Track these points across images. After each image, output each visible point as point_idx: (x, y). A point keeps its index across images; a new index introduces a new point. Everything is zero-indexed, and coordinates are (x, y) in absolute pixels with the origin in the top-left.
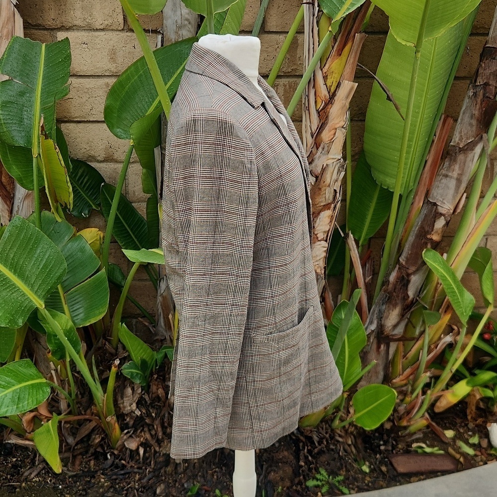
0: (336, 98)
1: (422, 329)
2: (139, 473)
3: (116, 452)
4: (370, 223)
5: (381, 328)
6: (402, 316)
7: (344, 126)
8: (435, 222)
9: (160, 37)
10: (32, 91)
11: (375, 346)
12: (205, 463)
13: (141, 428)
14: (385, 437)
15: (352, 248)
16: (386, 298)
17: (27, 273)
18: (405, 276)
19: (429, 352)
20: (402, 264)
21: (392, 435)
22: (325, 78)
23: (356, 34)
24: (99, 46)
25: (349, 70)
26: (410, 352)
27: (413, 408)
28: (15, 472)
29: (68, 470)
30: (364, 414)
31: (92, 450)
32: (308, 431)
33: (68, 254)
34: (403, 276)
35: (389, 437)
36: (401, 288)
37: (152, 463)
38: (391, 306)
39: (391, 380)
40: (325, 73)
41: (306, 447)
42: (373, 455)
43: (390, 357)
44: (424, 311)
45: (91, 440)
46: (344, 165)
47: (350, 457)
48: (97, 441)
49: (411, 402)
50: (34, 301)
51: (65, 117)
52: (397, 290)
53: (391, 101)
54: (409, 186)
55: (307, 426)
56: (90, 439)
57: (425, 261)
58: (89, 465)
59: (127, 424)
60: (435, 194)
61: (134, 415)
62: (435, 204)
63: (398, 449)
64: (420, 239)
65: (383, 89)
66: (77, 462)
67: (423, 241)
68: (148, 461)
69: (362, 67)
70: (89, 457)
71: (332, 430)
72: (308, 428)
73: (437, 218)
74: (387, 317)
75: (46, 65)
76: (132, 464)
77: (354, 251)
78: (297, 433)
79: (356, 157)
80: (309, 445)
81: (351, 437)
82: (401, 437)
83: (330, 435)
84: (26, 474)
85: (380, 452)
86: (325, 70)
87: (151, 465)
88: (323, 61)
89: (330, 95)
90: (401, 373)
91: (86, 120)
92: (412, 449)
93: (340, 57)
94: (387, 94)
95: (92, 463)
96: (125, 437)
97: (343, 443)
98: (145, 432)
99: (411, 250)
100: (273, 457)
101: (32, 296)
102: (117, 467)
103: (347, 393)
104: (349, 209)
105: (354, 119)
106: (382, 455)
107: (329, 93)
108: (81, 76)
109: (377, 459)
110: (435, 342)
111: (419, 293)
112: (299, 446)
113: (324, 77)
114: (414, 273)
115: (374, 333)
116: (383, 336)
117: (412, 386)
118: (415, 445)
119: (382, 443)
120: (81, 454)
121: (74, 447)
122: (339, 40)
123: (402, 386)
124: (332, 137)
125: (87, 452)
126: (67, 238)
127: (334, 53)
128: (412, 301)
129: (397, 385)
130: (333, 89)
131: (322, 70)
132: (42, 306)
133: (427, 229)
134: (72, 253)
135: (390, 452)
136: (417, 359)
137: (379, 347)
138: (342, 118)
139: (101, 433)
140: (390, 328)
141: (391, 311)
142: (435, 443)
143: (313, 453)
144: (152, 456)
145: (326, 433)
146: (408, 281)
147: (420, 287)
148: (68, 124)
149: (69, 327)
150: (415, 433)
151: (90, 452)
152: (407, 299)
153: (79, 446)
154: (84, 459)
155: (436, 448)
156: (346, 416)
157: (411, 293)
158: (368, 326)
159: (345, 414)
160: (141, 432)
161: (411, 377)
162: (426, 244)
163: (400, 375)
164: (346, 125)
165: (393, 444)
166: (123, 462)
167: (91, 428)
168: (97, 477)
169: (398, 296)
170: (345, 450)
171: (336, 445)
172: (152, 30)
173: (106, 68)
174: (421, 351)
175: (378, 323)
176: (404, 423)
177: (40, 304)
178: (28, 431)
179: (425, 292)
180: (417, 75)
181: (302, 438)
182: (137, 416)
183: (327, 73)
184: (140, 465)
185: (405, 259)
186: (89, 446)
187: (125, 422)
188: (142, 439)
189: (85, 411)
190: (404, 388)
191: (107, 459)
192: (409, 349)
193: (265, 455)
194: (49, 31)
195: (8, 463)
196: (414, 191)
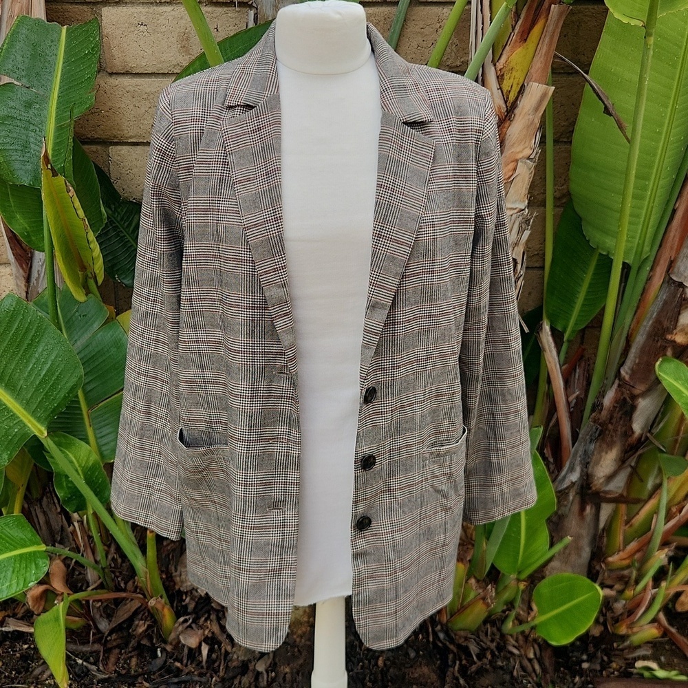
0: (517, 111)
1: (658, 481)
2: (201, 682)
3: (169, 648)
4: (583, 305)
5: (587, 479)
6: (622, 462)
7: (531, 157)
8: (679, 314)
9: (252, 13)
10: (45, 100)
11: (576, 508)
12: (300, 674)
13: (206, 616)
14: (591, 649)
15: (547, 347)
16: (596, 432)
17: (21, 382)
18: (628, 399)
19: (669, 517)
20: (625, 380)
21: (603, 646)
22: (500, 78)
23: (553, 6)
24: (163, 29)
25: (540, 64)
26: (638, 517)
27: (638, 605)
28: (23, 667)
29: (98, 670)
30: (550, 619)
31: (133, 643)
32: (460, 637)
33: (97, 350)
34: (625, 399)
35: (597, 650)
36: (621, 418)
37: (221, 668)
38: (604, 446)
39: (606, 558)
40: (500, 70)
41: (458, 662)
42: (568, 677)
43: (602, 525)
44: (659, 455)
45: (133, 627)
46: (530, 220)
47: (531, 680)
48: (141, 630)
49: (634, 596)
50: (30, 426)
51: (115, 136)
52: (614, 421)
53: (610, 115)
54: (642, 250)
55: (461, 630)
56: (132, 625)
57: (660, 378)
58: (129, 665)
59: (186, 606)
60: (682, 269)
61: (196, 594)
62: (681, 285)
63: (612, 670)
64: (654, 340)
65: (598, 95)
66: (112, 659)
67: (659, 344)
68: (216, 665)
69: (564, 60)
70: (130, 652)
71: (503, 636)
72: (462, 633)
73: (683, 307)
74: (597, 463)
75: (67, 61)
76: (191, 668)
77: (551, 351)
78: (444, 639)
79: (564, 201)
80: (463, 658)
81: (534, 647)
82: (617, 650)
83: (498, 644)
84: (37, 672)
85: (581, 673)
86: (500, 65)
87: (219, 671)
88: (497, 49)
89: (507, 107)
90: (621, 548)
91: (145, 141)
92: (635, 671)
93: (525, 44)
94: (603, 102)
95: (134, 661)
96: (180, 628)
97: (520, 656)
98: (211, 621)
99: (640, 357)
100: (404, 674)
101: (27, 418)
102: (169, 671)
103: (525, 583)
104: (548, 283)
105: (561, 140)
106: (583, 679)
107: (506, 102)
108: (138, 74)
109: (575, 684)
110: (679, 503)
111: (652, 426)
112: (447, 658)
113: (498, 77)
114: (643, 395)
115: (576, 487)
116: (590, 491)
117: (639, 570)
118: (639, 664)
119: (585, 657)
120: (118, 646)
121: (107, 637)
122: (523, 16)
123: (623, 569)
124: (511, 173)
125: (127, 644)
126: (96, 326)
127: (514, 37)
128: (640, 439)
129: (615, 566)
130: (512, 97)
131: (495, 65)
132: (42, 433)
133: (666, 324)
134: (102, 349)
135: (598, 674)
136: (647, 527)
137: (582, 509)
138: (527, 143)
139: (146, 618)
140: (601, 481)
141: (603, 454)
142: (675, 660)
143: (469, 672)
144: (222, 658)
145: (492, 641)
146: (633, 408)
147: (652, 418)
148: (119, 147)
149: (91, 464)
150: (639, 647)
151: (131, 645)
152: (631, 436)
153: (114, 636)
154: (122, 654)
155: (674, 673)
156: (526, 615)
157: (637, 427)
158: (566, 474)
159: (524, 611)
160: (206, 620)
161: (637, 556)
162: (664, 348)
163: (620, 551)
164: (534, 154)
165: (603, 660)
166: (178, 664)
167: (133, 610)
168: (137, 685)
169: (615, 431)
170: (523, 668)
171: (508, 659)
172: (238, 2)
173: (175, 62)
174: (655, 516)
175: (582, 470)
176: (623, 630)
177: (39, 430)
178: (36, 613)
179: (661, 425)
180: (648, 73)
181: (452, 647)
182: (201, 596)
183: (503, 70)
184: (204, 671)
185: (629, 372)
186: (130, 636)
187: (184, 604)
188: (206, 632)
189: (126, 584)
190: (626, 572)
191: (156, 656)
192: (636, 511)
193: (391, 670)
194: (91, 6)
195: (16, 651)
196: (652, 259)
